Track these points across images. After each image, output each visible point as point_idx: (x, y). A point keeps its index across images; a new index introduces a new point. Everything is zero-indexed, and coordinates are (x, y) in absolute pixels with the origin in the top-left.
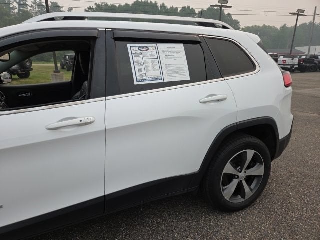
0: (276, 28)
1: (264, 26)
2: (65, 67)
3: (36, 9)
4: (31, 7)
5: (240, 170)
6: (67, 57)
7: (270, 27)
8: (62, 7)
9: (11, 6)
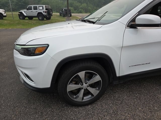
2: (62, 15)
6: (63, 10)
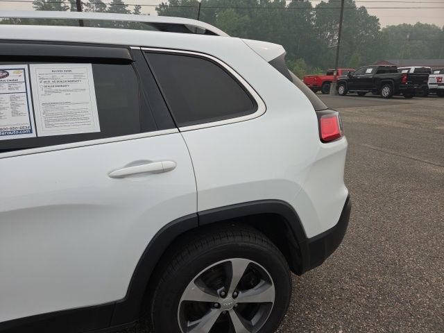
0: (437, 27)
1: (419, 25)
3: (93, 8)
4: (86, 6)
5: (223, 293)
7: (427, 26)
8: (127, 5)
9: (62, 5)
